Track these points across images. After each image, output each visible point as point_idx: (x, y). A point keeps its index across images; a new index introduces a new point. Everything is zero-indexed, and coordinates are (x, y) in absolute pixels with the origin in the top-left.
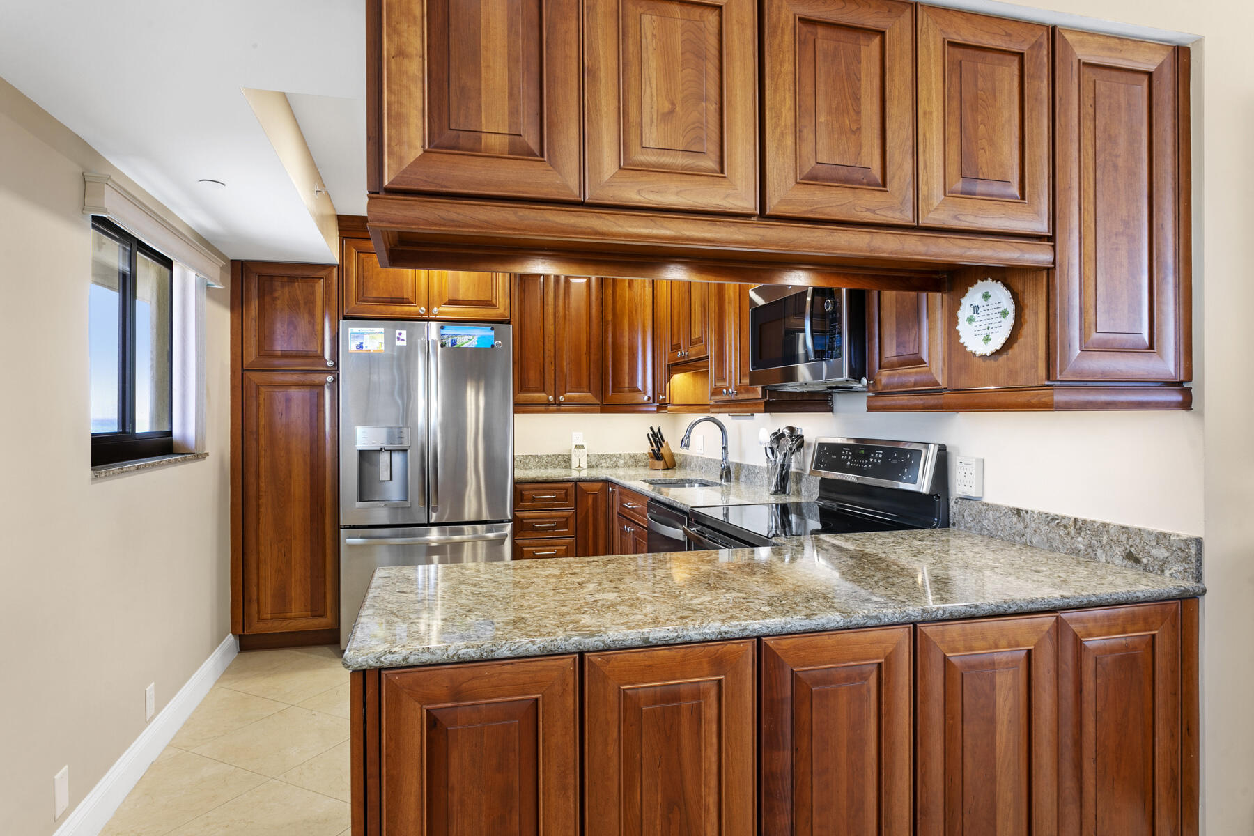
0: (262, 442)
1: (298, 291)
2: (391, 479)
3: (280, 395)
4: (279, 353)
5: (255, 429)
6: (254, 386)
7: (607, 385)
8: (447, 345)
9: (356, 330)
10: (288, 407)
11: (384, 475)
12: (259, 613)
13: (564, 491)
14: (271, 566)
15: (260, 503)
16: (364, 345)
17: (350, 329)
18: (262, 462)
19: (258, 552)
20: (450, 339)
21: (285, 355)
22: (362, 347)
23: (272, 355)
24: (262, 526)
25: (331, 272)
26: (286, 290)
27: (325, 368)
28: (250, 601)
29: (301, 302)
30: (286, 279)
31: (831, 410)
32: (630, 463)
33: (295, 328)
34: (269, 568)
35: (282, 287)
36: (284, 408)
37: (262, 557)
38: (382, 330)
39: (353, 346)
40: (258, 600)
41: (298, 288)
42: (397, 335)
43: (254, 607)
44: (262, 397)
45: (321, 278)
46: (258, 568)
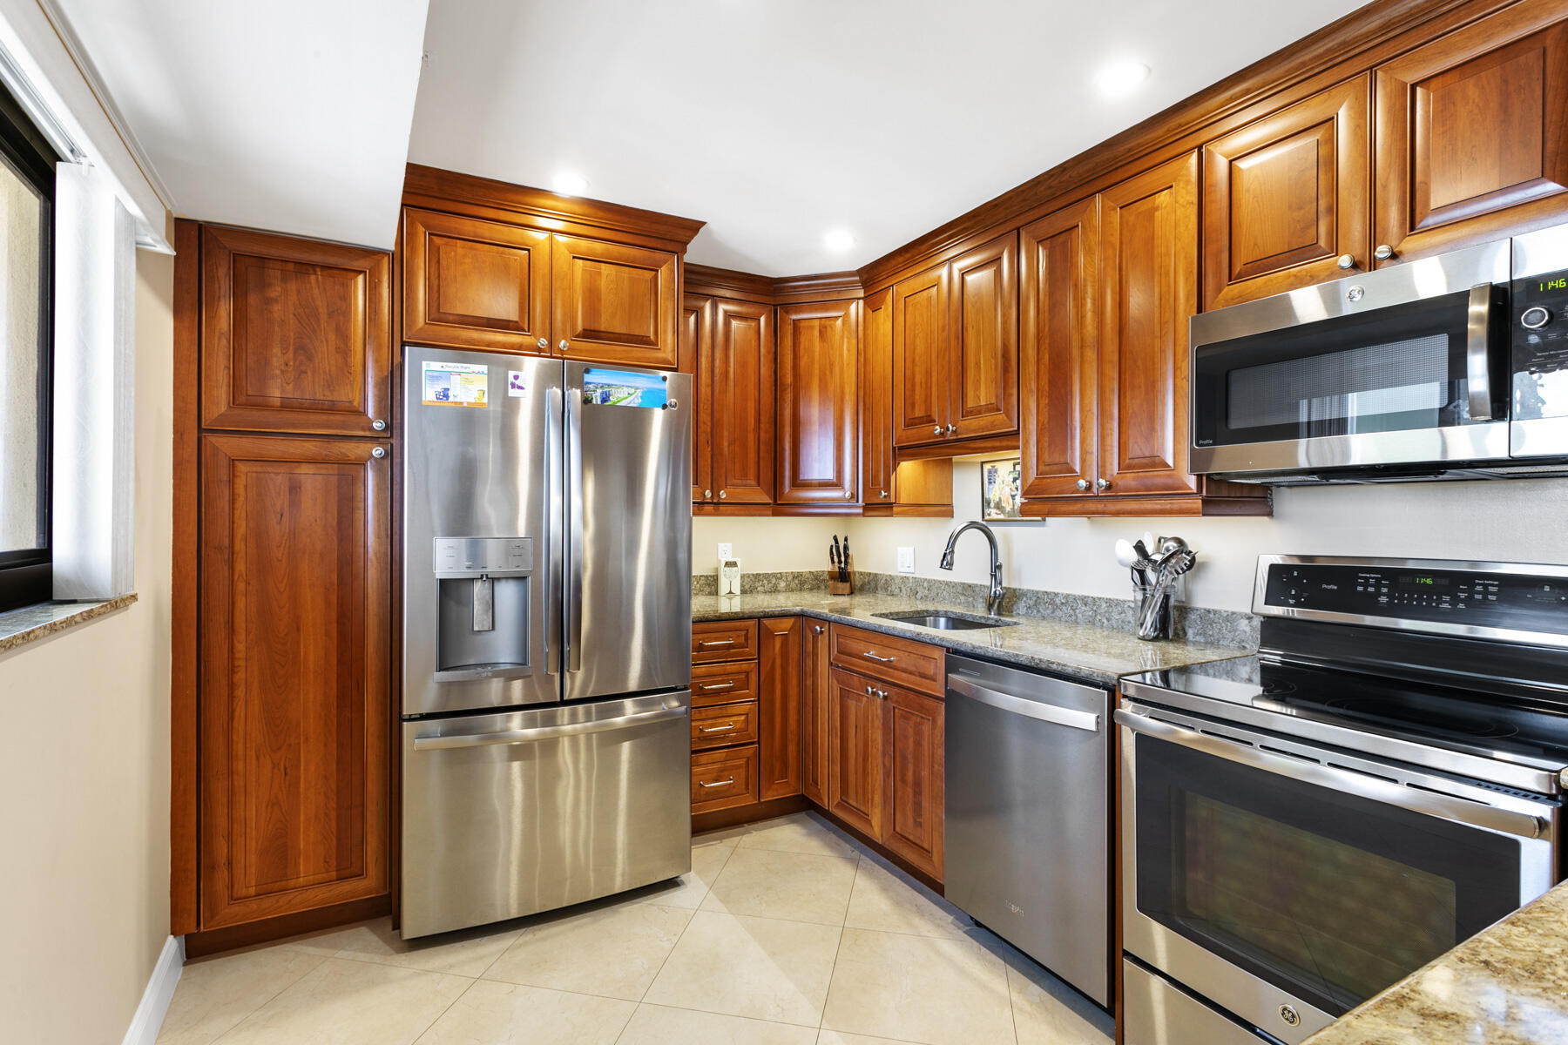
0: (240, 566)
1: (316, 291)
2: (493, 628)
3: (279, 479)
4: (277, 402)
5: (226, 542)
6: (224, 462)
7: (783, 477)
8: (594, 402)
9: (436, 366)
10: (294, 503)
11: (480, 620)
12: (231, 886)
13: (744, 633)
14: (257, 797)
15: (235, 680)
16: (450, 393)
17: (424, 363)
18: (241, 603)
19: (231, 773)
20: (599, 391)
21: (287, 406)
22: (446, 396)
23: (264, 406)
24: (239, 725)
25: (379, 264)
26: (293, 286)
27: (368, 434)
28: (213, 868)
29: (323, 311)
30: (291, 267)
31: (1270, 514)
32: (793, 585)
33: (310, 359)
34: (254, 800)
35: (284, 279)
36: (287, 503)
37: (239, 782)
38: (484, 368)
39: (429, 394)
40: (230, 863)
41: (316, 287)
42: (511, 379)
43: (222, 876)
44: (240, 483)
45: (360, 272)
46: (231, 804)
